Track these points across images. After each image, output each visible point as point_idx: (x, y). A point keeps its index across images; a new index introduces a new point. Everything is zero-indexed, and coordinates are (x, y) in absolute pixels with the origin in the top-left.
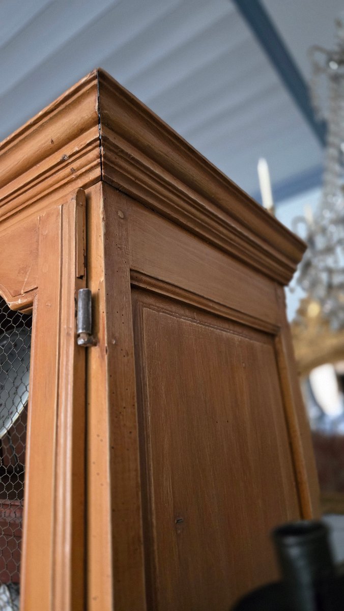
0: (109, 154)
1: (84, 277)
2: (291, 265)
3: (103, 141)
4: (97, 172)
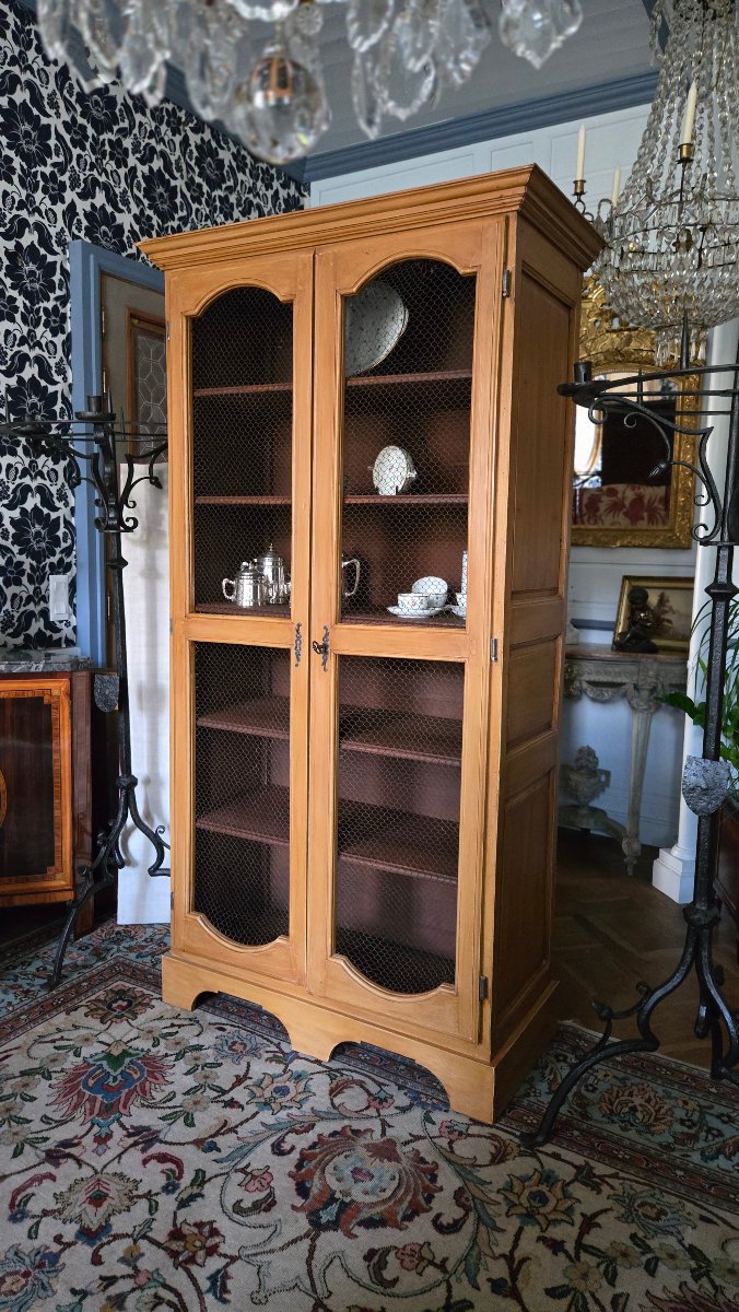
0: (528, 202)
1: (505, 264)
2: (592, 254)
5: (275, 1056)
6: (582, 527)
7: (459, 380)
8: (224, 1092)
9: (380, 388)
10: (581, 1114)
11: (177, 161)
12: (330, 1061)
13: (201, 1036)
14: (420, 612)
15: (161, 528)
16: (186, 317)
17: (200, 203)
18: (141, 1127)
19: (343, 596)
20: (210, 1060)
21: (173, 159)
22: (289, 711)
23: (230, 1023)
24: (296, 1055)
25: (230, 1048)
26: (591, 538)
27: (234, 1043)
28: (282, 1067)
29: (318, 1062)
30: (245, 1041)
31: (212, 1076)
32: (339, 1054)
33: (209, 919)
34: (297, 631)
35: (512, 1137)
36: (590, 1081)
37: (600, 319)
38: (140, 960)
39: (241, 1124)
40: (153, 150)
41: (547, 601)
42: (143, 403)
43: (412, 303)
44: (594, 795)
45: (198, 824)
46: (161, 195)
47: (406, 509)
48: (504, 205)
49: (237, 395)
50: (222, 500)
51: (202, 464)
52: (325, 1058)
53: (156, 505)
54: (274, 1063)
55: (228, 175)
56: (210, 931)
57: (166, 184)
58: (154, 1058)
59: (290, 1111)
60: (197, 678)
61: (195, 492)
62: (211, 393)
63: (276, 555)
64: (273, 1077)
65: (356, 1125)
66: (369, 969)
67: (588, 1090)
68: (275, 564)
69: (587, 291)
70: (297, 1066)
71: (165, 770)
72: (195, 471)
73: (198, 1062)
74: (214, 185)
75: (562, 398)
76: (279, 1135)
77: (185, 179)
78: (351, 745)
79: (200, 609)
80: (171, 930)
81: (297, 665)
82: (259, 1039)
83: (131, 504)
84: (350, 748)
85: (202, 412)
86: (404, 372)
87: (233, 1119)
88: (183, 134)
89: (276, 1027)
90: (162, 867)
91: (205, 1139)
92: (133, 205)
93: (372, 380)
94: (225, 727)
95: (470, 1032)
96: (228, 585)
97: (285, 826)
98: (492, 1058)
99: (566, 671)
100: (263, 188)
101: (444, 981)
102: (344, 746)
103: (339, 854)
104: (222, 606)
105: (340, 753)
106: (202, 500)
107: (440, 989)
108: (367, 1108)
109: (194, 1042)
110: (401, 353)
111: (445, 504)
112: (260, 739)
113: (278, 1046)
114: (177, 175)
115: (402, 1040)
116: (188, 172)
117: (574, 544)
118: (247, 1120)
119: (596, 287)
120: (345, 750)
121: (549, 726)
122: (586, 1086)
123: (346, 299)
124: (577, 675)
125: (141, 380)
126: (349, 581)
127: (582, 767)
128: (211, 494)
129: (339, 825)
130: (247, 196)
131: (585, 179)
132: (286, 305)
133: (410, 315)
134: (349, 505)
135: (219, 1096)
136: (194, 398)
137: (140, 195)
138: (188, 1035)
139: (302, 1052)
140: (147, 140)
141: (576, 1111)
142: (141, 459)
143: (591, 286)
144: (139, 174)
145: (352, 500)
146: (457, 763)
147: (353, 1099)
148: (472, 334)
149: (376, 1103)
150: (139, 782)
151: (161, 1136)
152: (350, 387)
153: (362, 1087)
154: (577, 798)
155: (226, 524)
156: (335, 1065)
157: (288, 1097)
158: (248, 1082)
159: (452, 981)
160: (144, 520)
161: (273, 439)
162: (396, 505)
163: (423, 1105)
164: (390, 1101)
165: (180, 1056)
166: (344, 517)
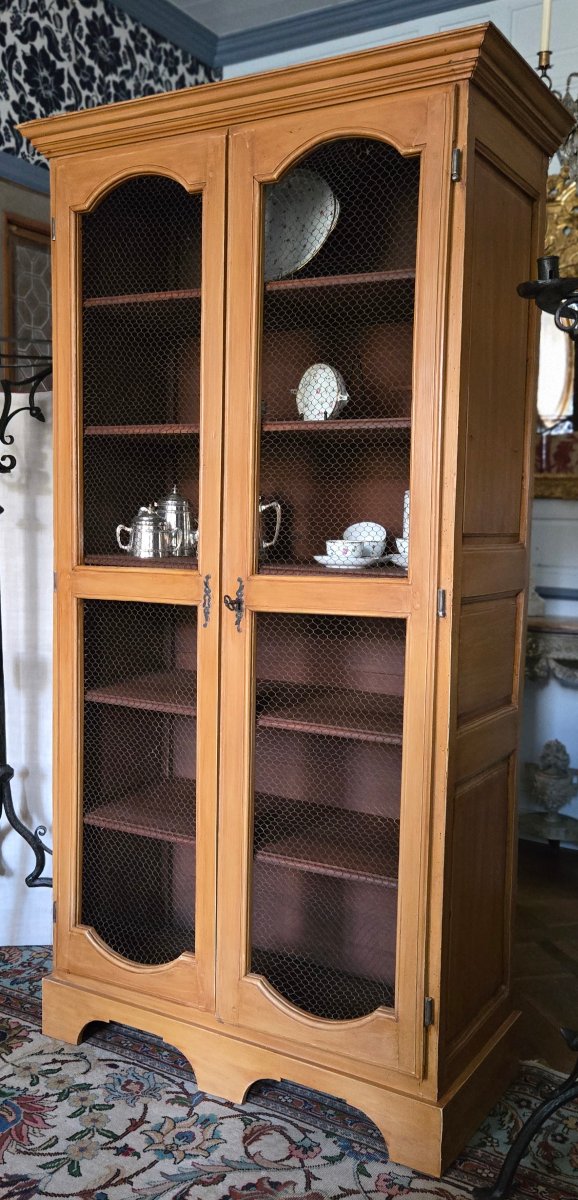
0: (481, 68)
1: (455, 142)
2: (559, 137)
3: (479, 59)
4: (469, 75)
5: (177, 1098)
6: (549, 476)
7: (399, 281)
8: (117, 1138)
9: (306, 292)
10: (547, 1168)
11: (65, 39)
12: (243, 1103)
13: (89, 1074)
14: (353, 560)
15: (43, 470)
16: (75, 212)
17: (91, 90)
18: (16, 1175)
19: (259, 546)
20: (100, 1101)
21: (59, 37)
22: (195, 681)
23: (123, 1059)
24: (203, 1097)
25: (124, 1088)
26: (559, 490)
27: (129, 1082)
28: (186, 1110)
29: (230, 1105)
30: (142, 1081)
31: (102, 1119)
32: (254, 1095)
33: (99, 933)
34: (206, 584)
35: (464, 1193)
36: (559, 1129)
37: (571, 225)
38: (15, 987)
39: (137, 1174)
40: (35, 26)
41: (505, 549)
42: (23, 326)
43: (343, 190)
44: (564, 800)
45: (86, 820)
46: (45, 80)
47: (336, 437)
48: (454, 73)
49: (135, 304)
50: (117, 430)
51: (93, 387)
52: (238, 1100)
53: (37, 442)
54: (176, 1105)
55: (125, 57)
56: (100, 948)
57: (51, 66)
58: (32, 1098)
59: (195, 1160)
60: (85, 644)
61: (85, 421)
62: (103, 303)
63: (180, 497)
64: (175, 1122)
65: (275, 1177)
66: (291, 991)
67: (556, 1140)
68: (179, 509)
69: (554, 192)
70: (204, 1109)
71: (47, 759)
72: (84, 395)
73: (84, 1103)
74: (108, 69)
75: (524, 301)
76: (182, 1187)
77: (74, 61)
78: (270, 721)
79: (90, 561)
80: (54, 953)
81: (205, 625)
82: (159, 1079)
83: (8, 440)
84: (268, 724)
85: (93, 325)
86: (334, 273)
87: (127, 1168)
88: (71, 7)
89: (179, 1064)
90: (41, 876)
91: (94, 1190)
92: (11, 91)
93: (297, 284)
94: (119, 702)
95: (413, 1066)
96: (123, 531)
97: (191, 820)
98: (440, 1097)
99: (528, 648)
100: (167, 73)
101: (380, 1004)
102: (261, 723)
103: (255, 853)
104: (116, 557)
105: (257, 731)
106: (93, 430)
107: (376, 1013)
108: (288, 1158)
109: (80, 1080)
110: (330, 250)
111: (383, 430)
112: (161, 715)
113: (181, 1085)
114: (64, 55)
115: (330, 1076)
116: (77, 53)
117: (538, 497)
118: (144, 1170)
119: (565, 187)
120: (262, 727)
121: (507, 701)
122: (554, 1136)
123: (265, 187)
124: (544, 652)
125: (20, 299)
126: (267, 524)
127: (549, 766)
128: (104, 423)
129: (256, 818)
130: (146, 82)
131: (550, 50)
132: (194, 196)
133: (341, 205)
134: (268, 433)
135: (110, 1142)
136: (84, 309)
137: (20, 79)
138: (74, 1073)
139: (210, 1092)
140: (28, 15)
141: (540, 1163)
142: (21, 386)
143: (559, 186)
144: (19, 54)
145: (271, 428)
146: (396, 741)
147: (271, 1147)
148: (416, 226)
149: (299, 1152)
150: (15, 773)
151: (41, 1186)
152: (270, 292)
153: (282, 1133)
154: (543, 803)
155: (122, 459)
156: (250, 1108)
157: (194, 1144)
158: (145, 1127)
159: (390, 1003)
160: (24, 460)
161: (178, 356)
162: (324, 432)
163: (356, 1155)
164: (316, 1149)
165: (63, 1096)
166: (262, 447)
